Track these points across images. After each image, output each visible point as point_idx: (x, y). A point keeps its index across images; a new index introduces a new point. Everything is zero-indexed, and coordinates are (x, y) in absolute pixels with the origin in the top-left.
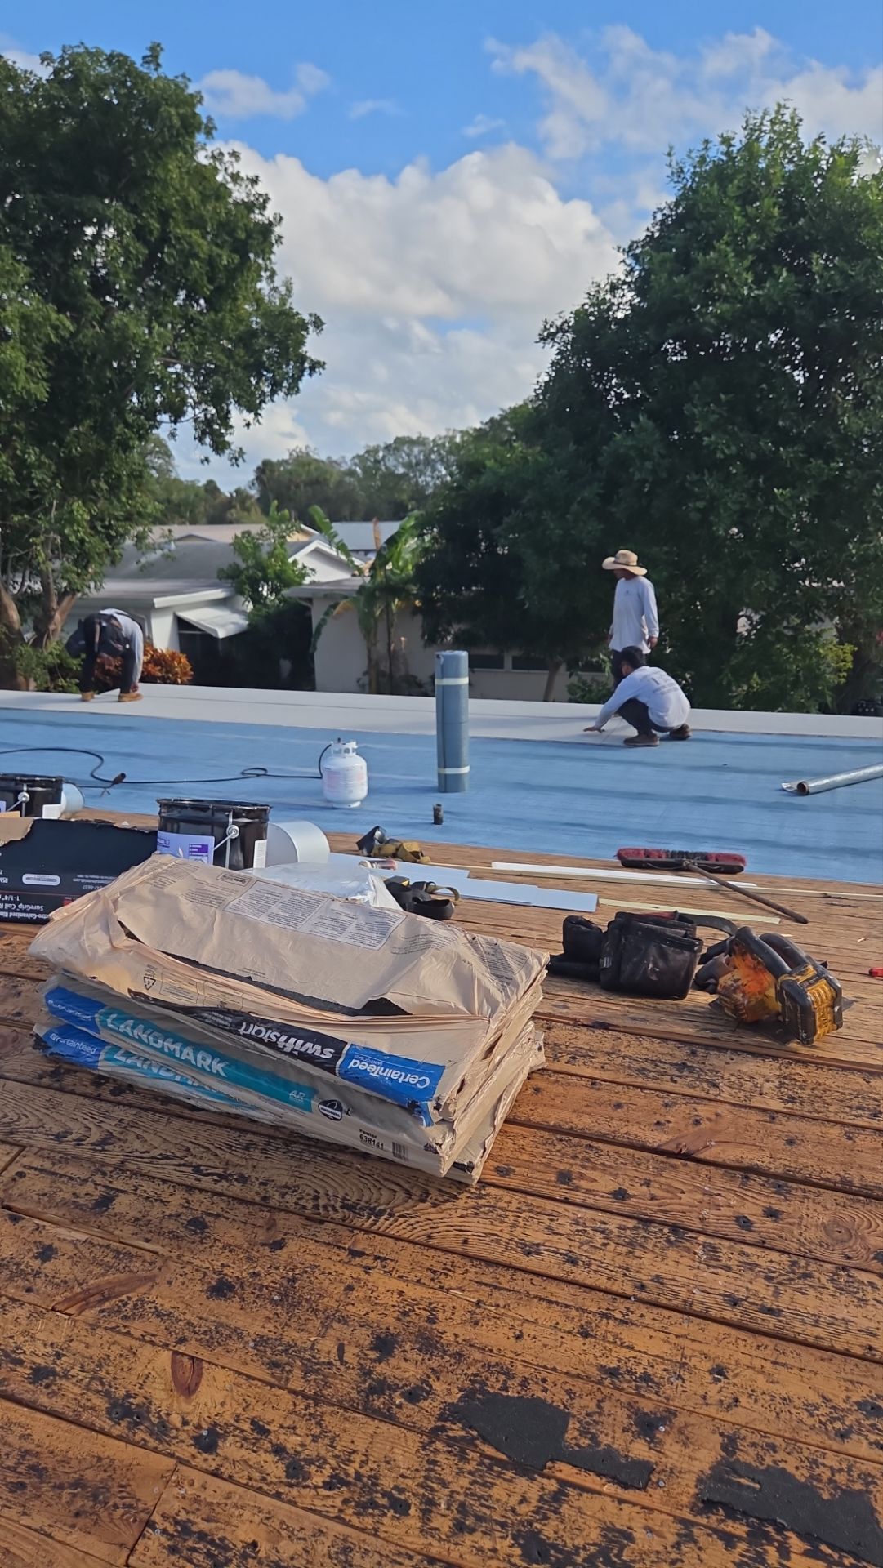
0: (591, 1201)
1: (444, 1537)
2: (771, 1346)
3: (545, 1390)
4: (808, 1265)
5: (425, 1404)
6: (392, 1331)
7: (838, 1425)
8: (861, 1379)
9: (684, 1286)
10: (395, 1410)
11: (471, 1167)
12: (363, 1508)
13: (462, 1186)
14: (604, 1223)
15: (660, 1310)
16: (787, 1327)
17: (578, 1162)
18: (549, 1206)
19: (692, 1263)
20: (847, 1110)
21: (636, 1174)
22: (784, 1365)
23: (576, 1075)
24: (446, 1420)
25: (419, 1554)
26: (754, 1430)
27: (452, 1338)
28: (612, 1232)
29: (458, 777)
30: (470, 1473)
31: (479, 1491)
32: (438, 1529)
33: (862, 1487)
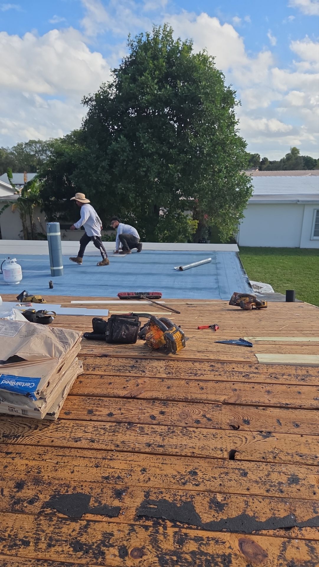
0: (100, 418)
1: (43, 551)
2: (161, 458)
3: (82, 489)
4: (174, 428)
5: (36, 504)
6: (23, 479)
7: (183, 481)
8: (190, 464)
9: (132, 443)
10: (24, 508)
11: (54, 414)
12: (11, 547)
13: (51, 421)
14: (105, 426)
15: (124, 453)
16: (167, 450)
17: (95, 405)
18: (84, 423)
19: (135, 435)
20: (187, 374)
21: (116, 406)
22: (165, 464)
23: (95, 375)
24: (44, 508)
25: (34, 559)
26: (155, 488)
27: (47, 478)
28: (107, 428)
29: (59, 270)
30: (53, 525)
31: (57, 531)
32: (41, 548)
33: (190, 500)
